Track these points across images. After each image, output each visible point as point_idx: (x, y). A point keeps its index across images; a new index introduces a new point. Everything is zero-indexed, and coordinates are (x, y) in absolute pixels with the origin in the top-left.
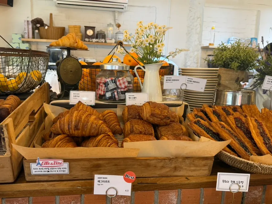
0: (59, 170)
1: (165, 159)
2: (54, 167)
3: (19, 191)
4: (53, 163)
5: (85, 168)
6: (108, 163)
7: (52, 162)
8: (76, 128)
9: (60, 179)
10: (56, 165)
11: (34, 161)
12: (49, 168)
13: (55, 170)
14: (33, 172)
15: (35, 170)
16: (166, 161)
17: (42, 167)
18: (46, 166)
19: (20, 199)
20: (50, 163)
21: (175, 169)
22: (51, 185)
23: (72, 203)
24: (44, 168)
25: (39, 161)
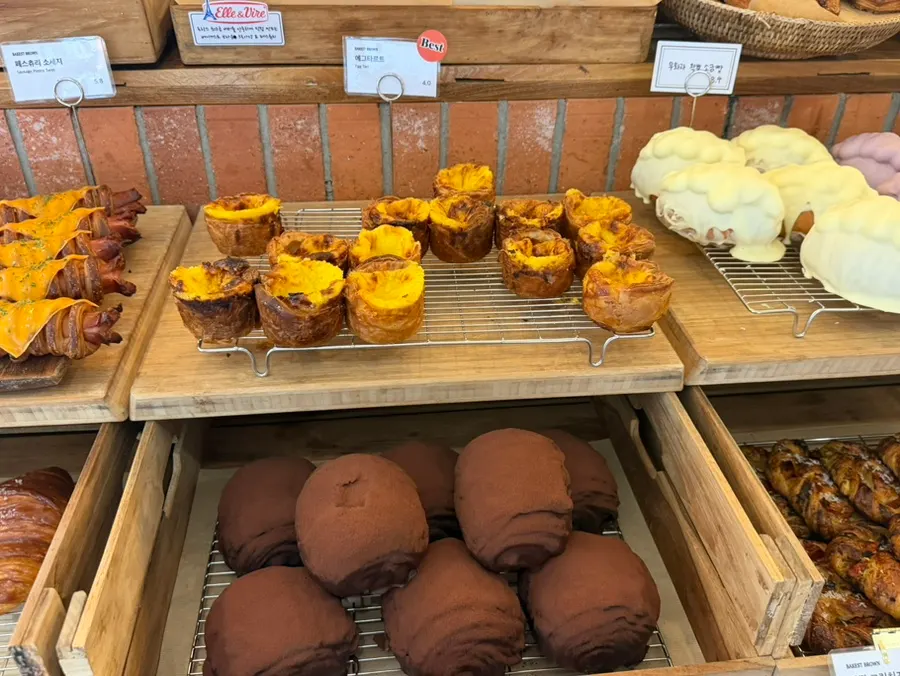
0: (259, 34)
1: (525, 11)
3: (171, 89)
4: (244, 12)
5: (323, 30)
6: (380, 19)
9: (264, 59)
10: (250, 19)
11: (199, 9)
12: (235, 27)
13: (249, 33)
14: (199, 41)
15: (203, 33)
16: (529, 15)
17: (215, 25)
18: (227, 20)
19: (175, 109)
20: (237, 13)
21: (553, 39)
22: (245, 75)
23: (299, 127)
24: (223, 26)
25: (208, 6)
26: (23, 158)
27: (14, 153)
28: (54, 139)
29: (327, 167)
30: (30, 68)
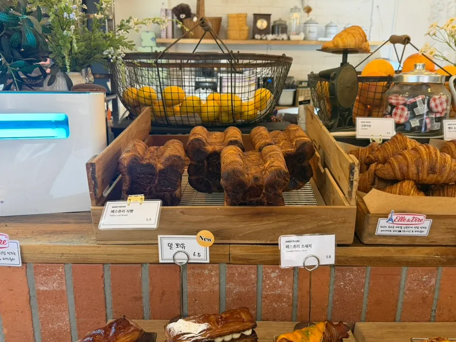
0: (414, 229)
2: (410, 226)
3: (355, 257)
4: (411, 219)
5: (451, 229)
7: (410, 217)
8: (432, 170)
9: (413, 243)
10: (413, 223)
11: (385, 216)
12: (403, 226)
13: (410, 229)
14: (379, 231)
15: (383, 229)
17: (392, 225)
18: (400, 223)
19: (355, 268)
20: (407, 219)
22: (399, 251)
23: (424, 279)
24: (395, 226)
25: (392, 215)
26: (260, 291)
27: (255, 289)
28: (281, 282)
29: (435, 302)
30: (293, 249)
